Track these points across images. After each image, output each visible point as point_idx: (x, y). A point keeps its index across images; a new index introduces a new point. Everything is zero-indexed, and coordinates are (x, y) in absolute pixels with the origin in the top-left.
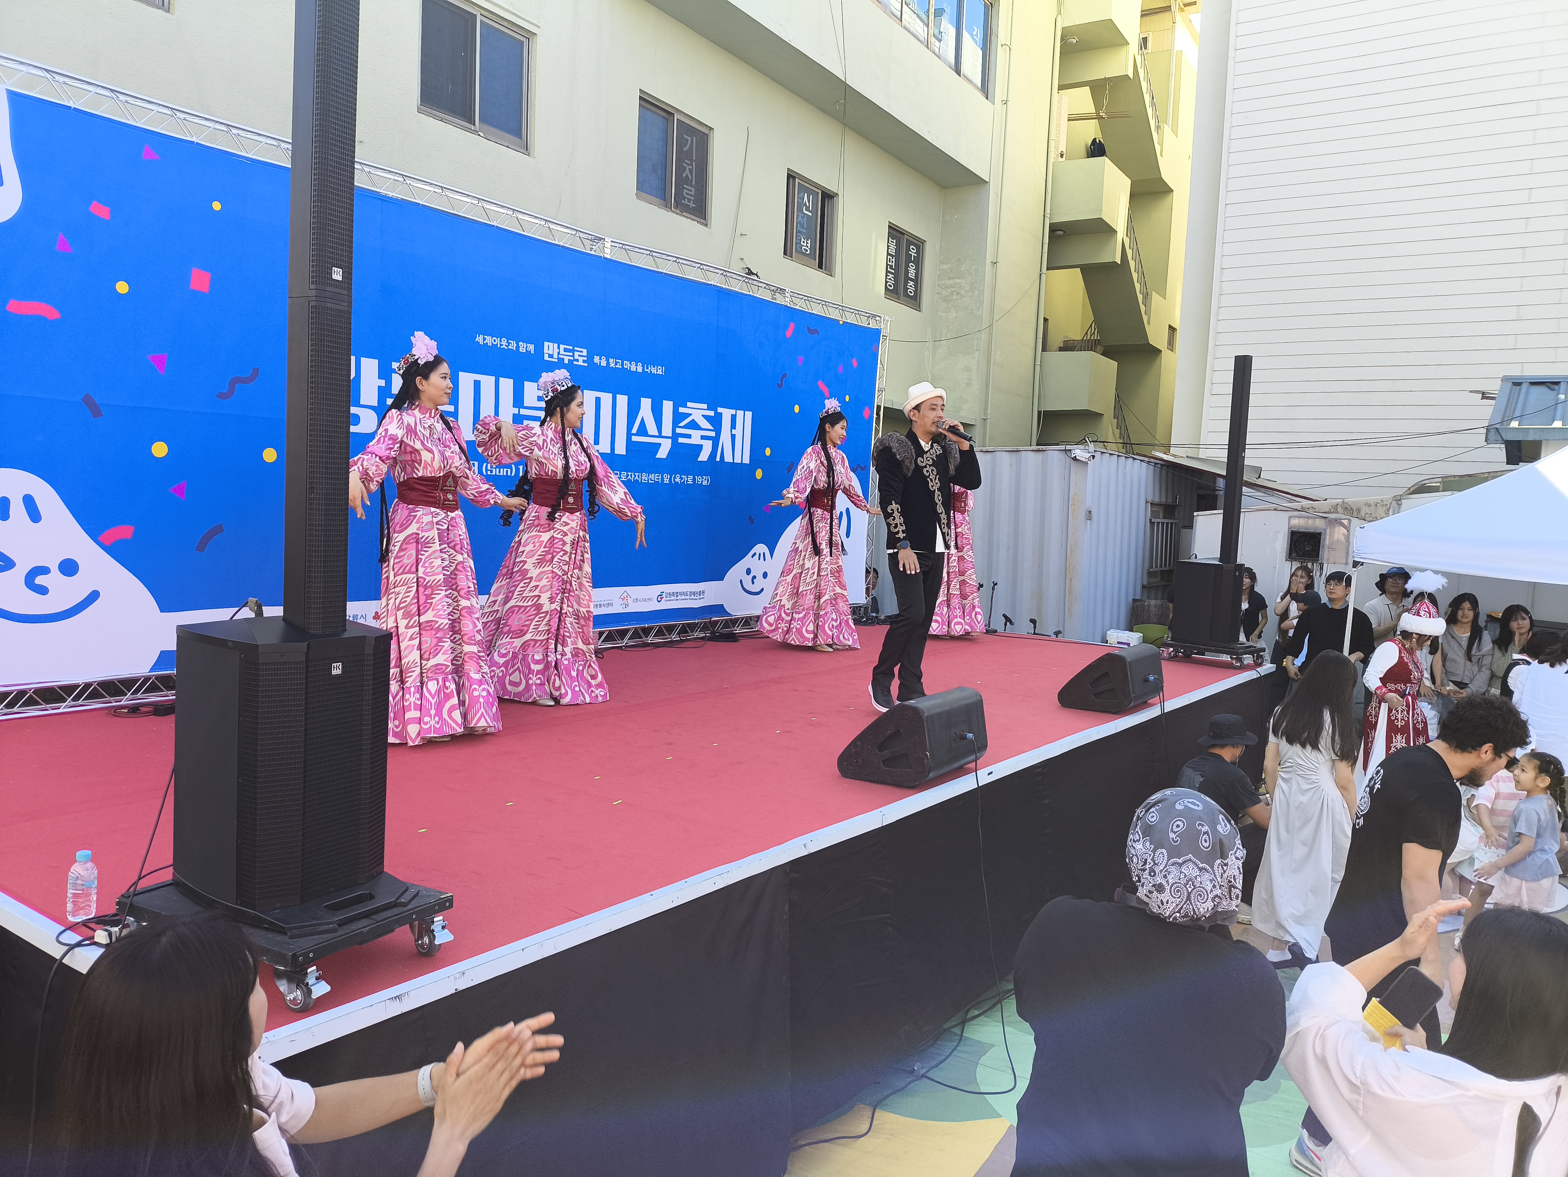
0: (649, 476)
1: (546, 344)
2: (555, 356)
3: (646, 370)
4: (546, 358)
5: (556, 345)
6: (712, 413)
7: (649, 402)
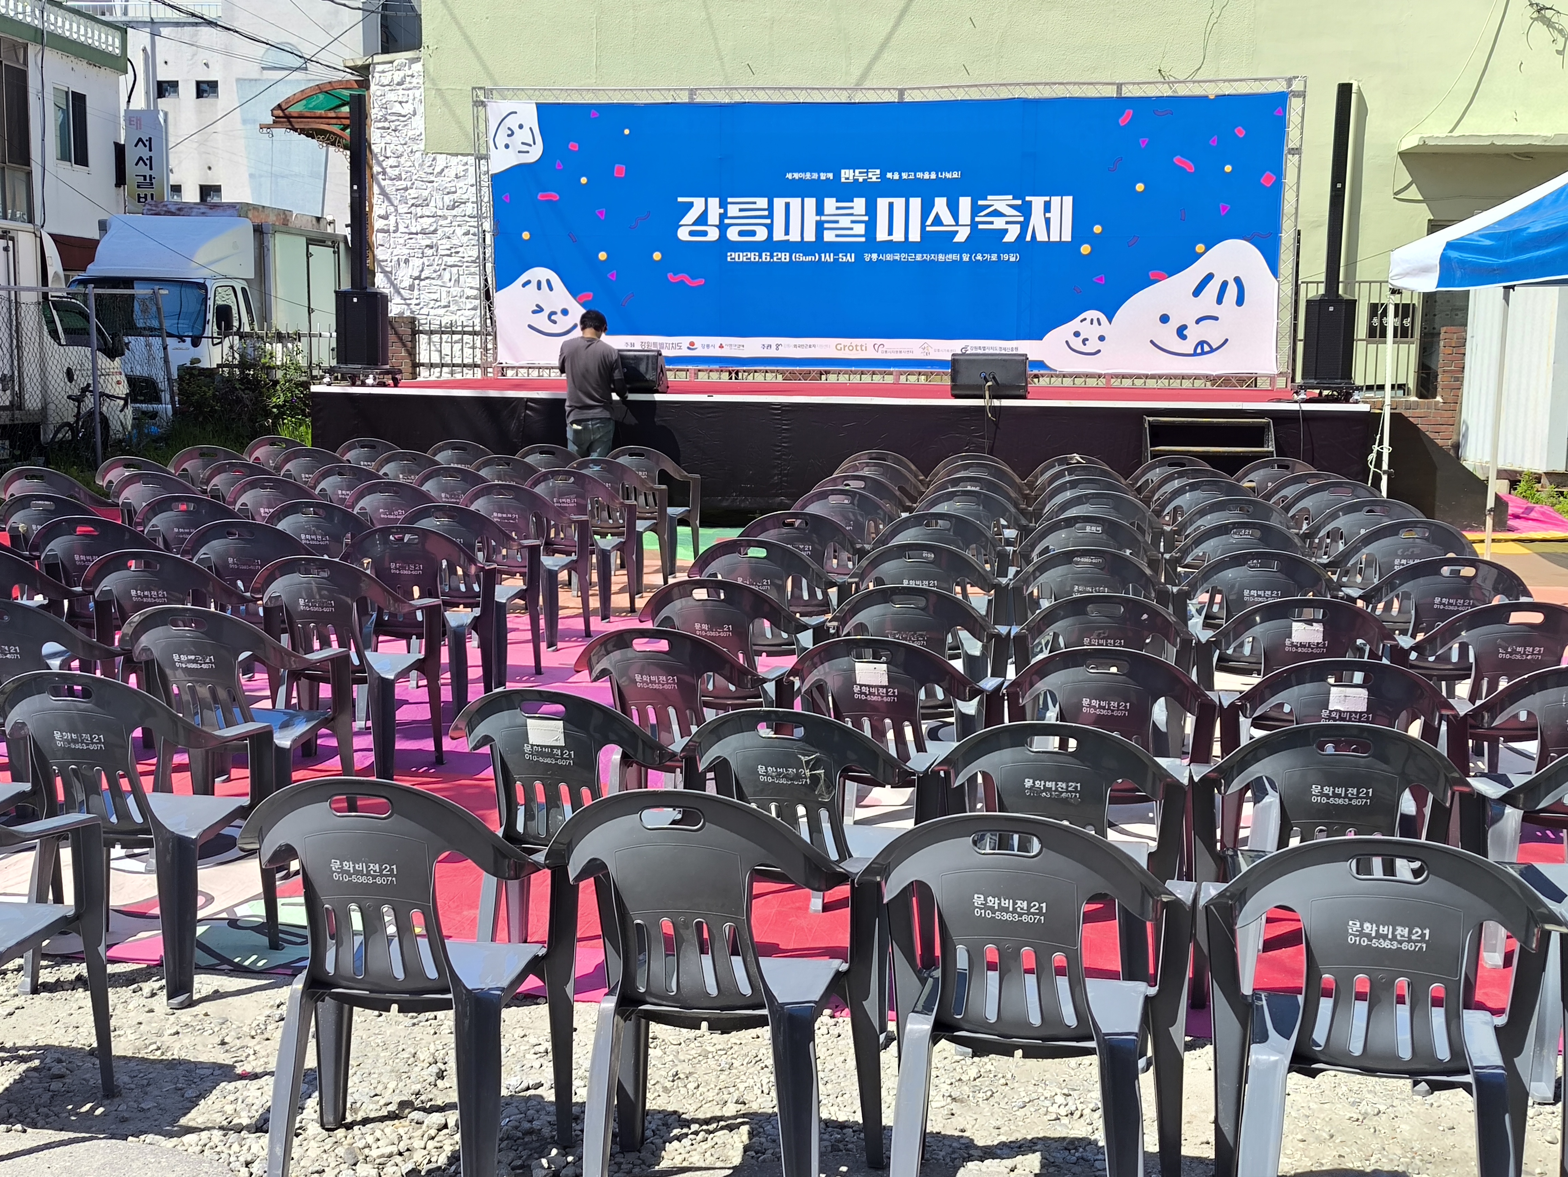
0: (945, 256)
1: (843, 171)
2: (851, 178)
3: (940, 176)
4: (843, 180)
5: (852, 171)
6: (1019, 202)
7: (944, 200)
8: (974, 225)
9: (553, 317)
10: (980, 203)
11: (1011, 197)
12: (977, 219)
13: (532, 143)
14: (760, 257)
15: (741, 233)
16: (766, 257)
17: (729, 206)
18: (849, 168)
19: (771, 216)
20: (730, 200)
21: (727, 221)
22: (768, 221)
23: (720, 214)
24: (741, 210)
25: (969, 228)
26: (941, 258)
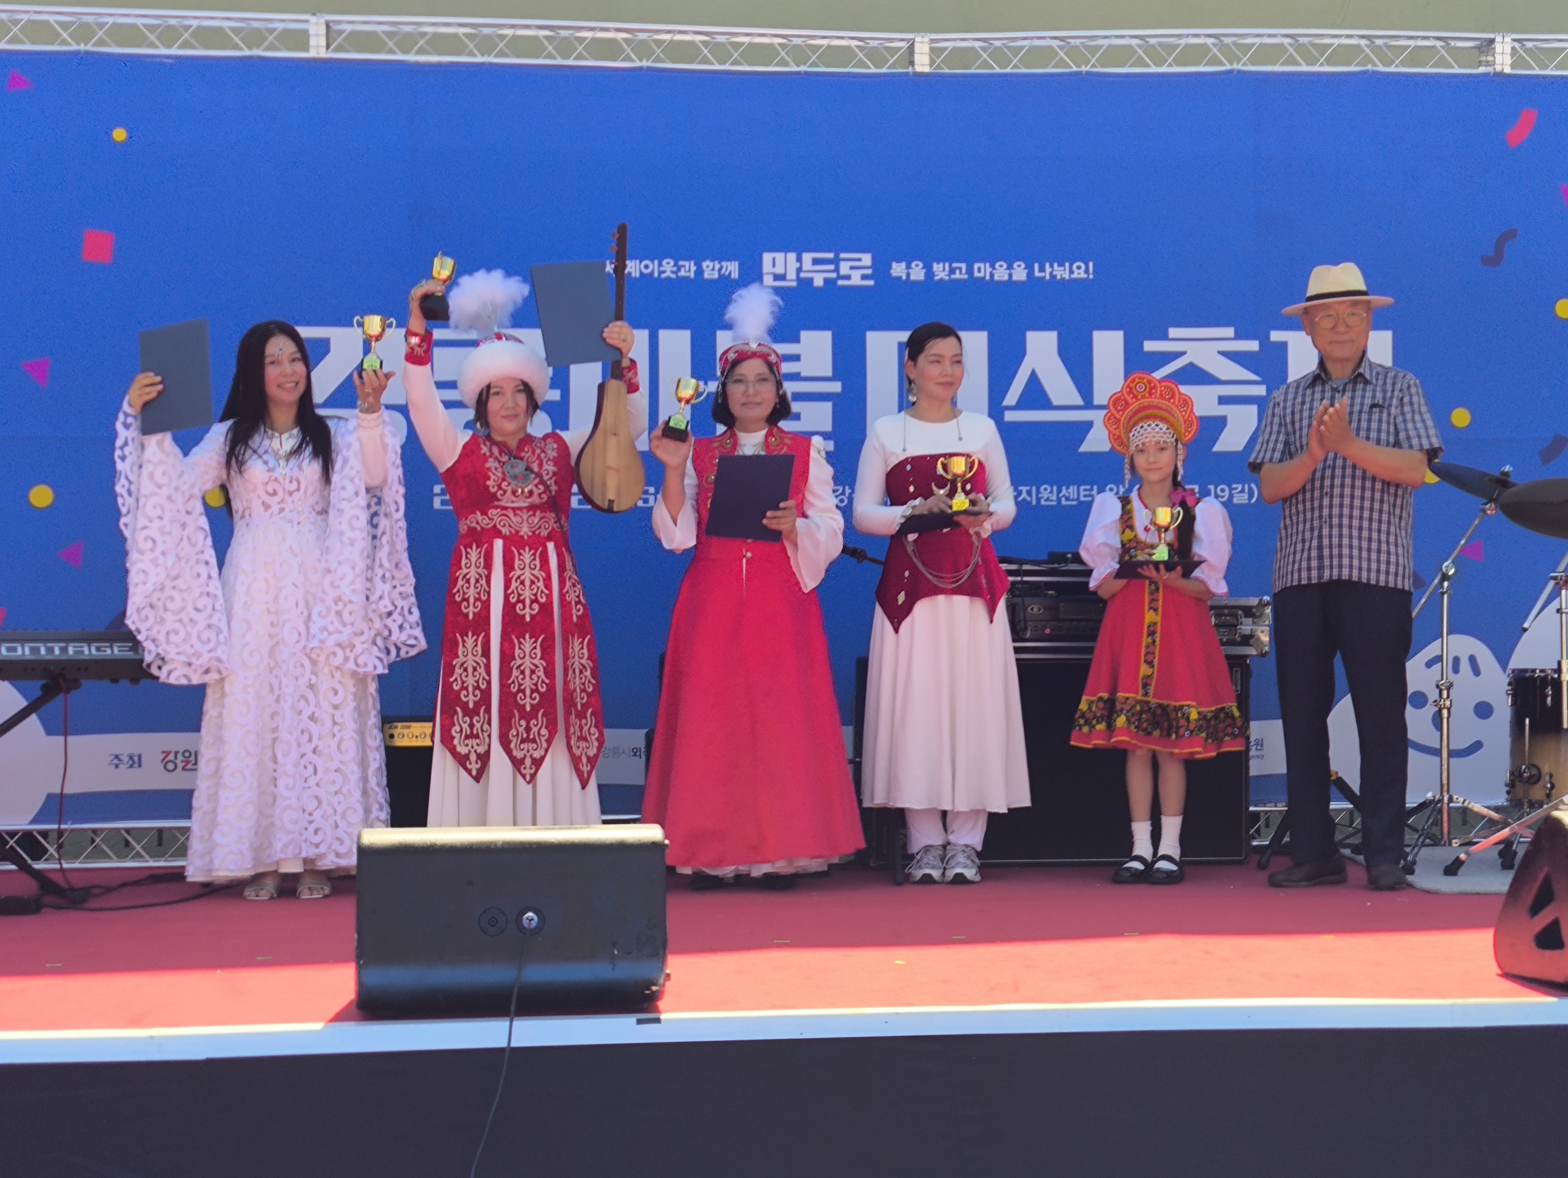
0: (1059, 491)
1: (767, 257)
2: (792, 275)
3: (1037, 274)
4: (769, 281)
5: (792, 256)
6: (1253, 346)
7: (1051, 337)
10: (1150, 346)
11: (1230, 332)
18: (785, 249)
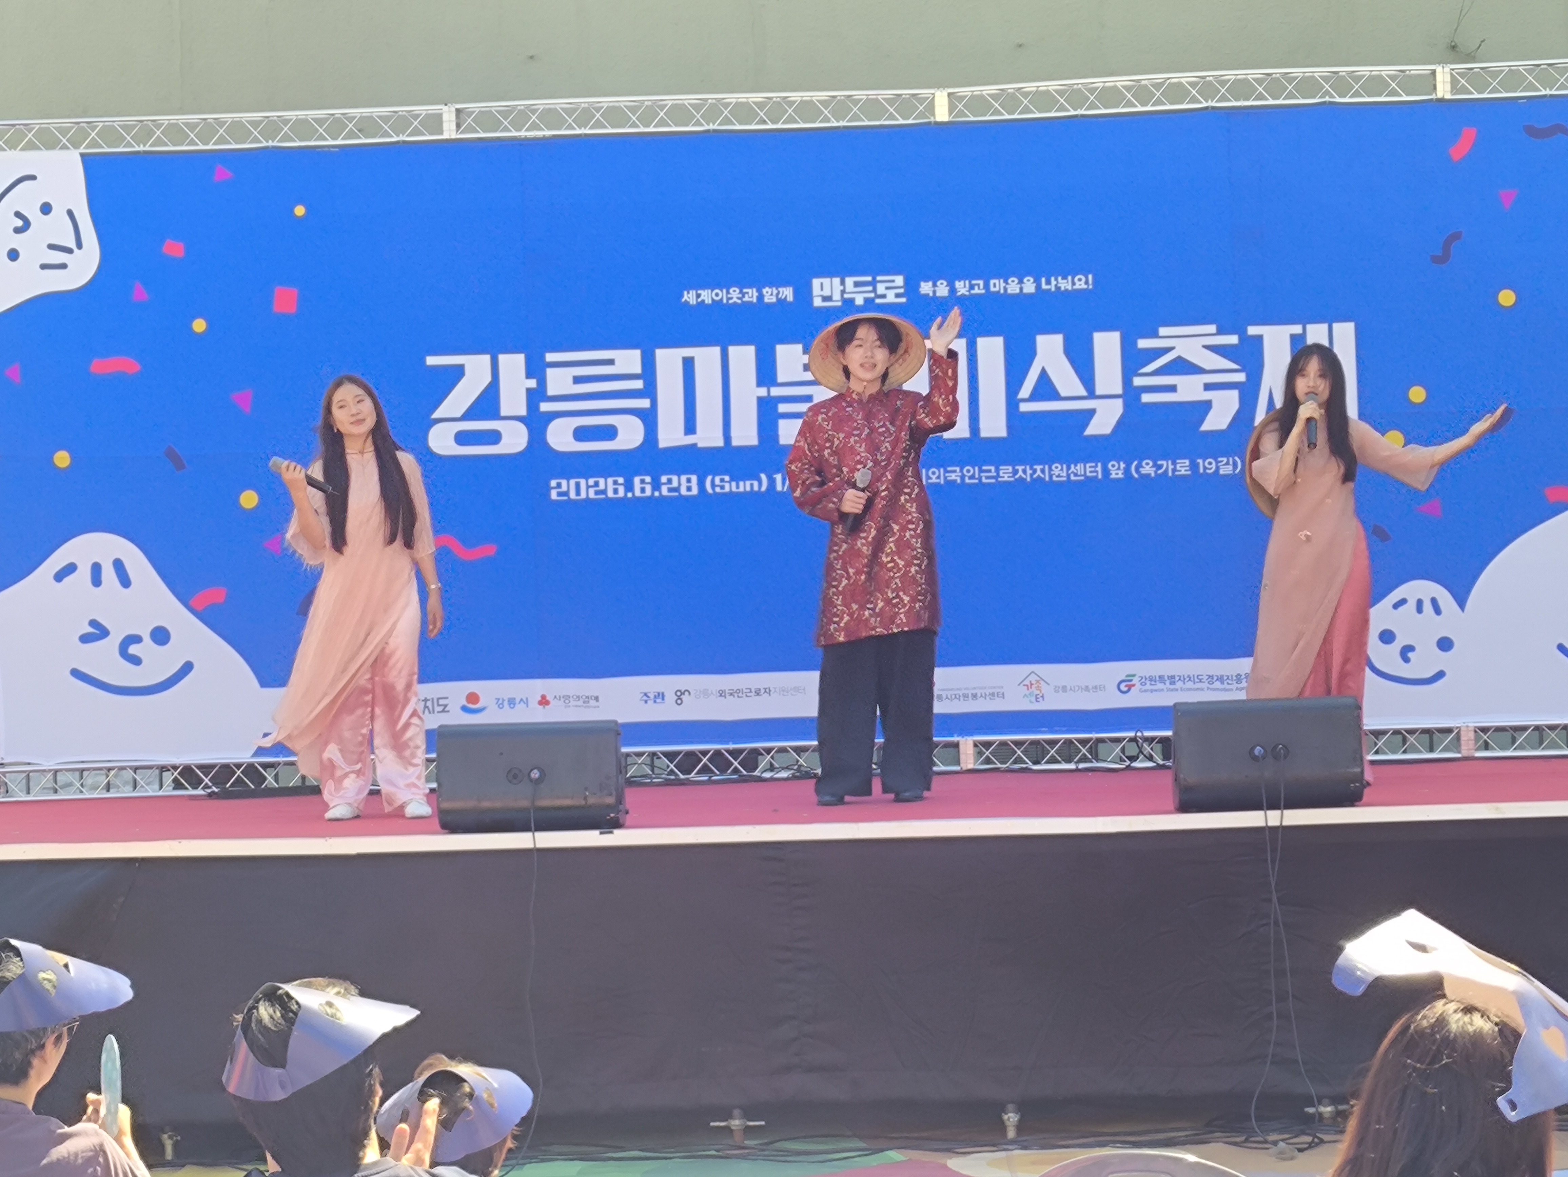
0: (1069, 468)
1: (816, 283)
2: (837, 296)
3: (1044, 286)
4: (818, 302)
5: (837, 281)
6: (1233, 339)
7: (1058, 340)
8: (1130, 394)
9: (133, 649)
10: (1143, 344)
11: (1212, 328)
12: (1138, 381)
13: (72, 244)
14: (629, 487)
15: (581, 434)
16: (642, 487)
17: (549, 371)
18: (830, 274)
19: (650, 391)
20: (550, 357)
21: (545, 407)
22: (645, 403)
23: (529, 390)
24: (577, 380)
25: (1119, 402)
26: (1059, 472)
